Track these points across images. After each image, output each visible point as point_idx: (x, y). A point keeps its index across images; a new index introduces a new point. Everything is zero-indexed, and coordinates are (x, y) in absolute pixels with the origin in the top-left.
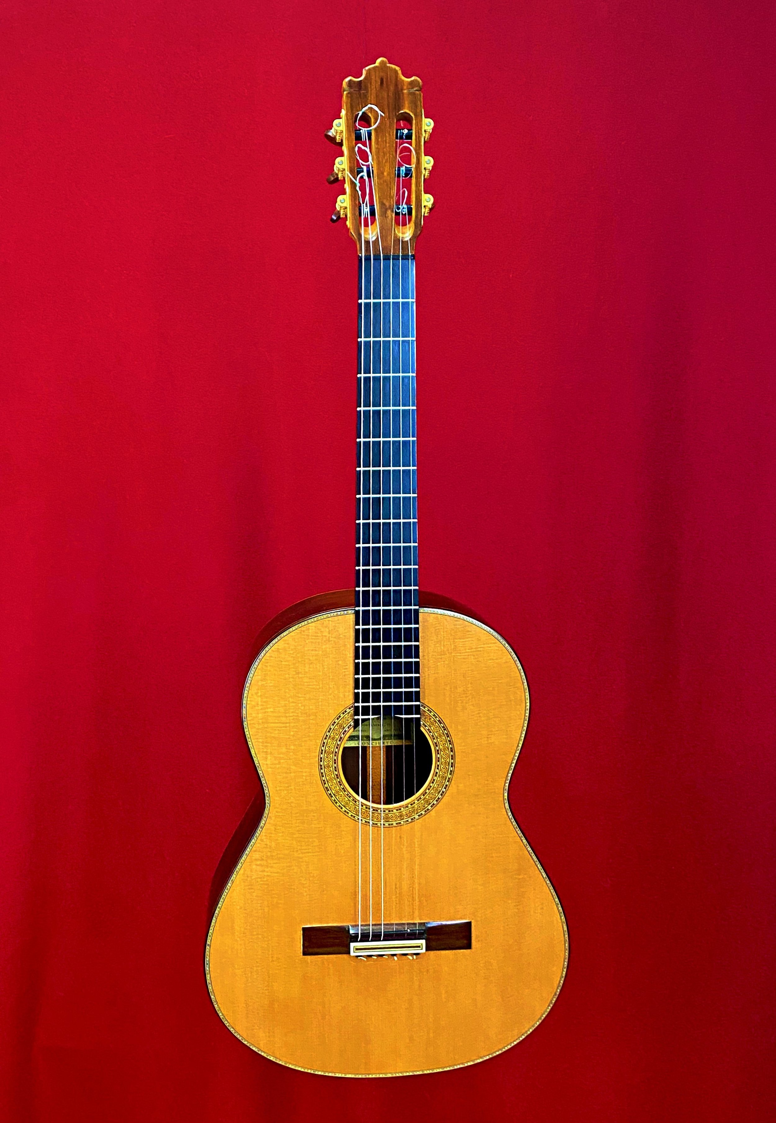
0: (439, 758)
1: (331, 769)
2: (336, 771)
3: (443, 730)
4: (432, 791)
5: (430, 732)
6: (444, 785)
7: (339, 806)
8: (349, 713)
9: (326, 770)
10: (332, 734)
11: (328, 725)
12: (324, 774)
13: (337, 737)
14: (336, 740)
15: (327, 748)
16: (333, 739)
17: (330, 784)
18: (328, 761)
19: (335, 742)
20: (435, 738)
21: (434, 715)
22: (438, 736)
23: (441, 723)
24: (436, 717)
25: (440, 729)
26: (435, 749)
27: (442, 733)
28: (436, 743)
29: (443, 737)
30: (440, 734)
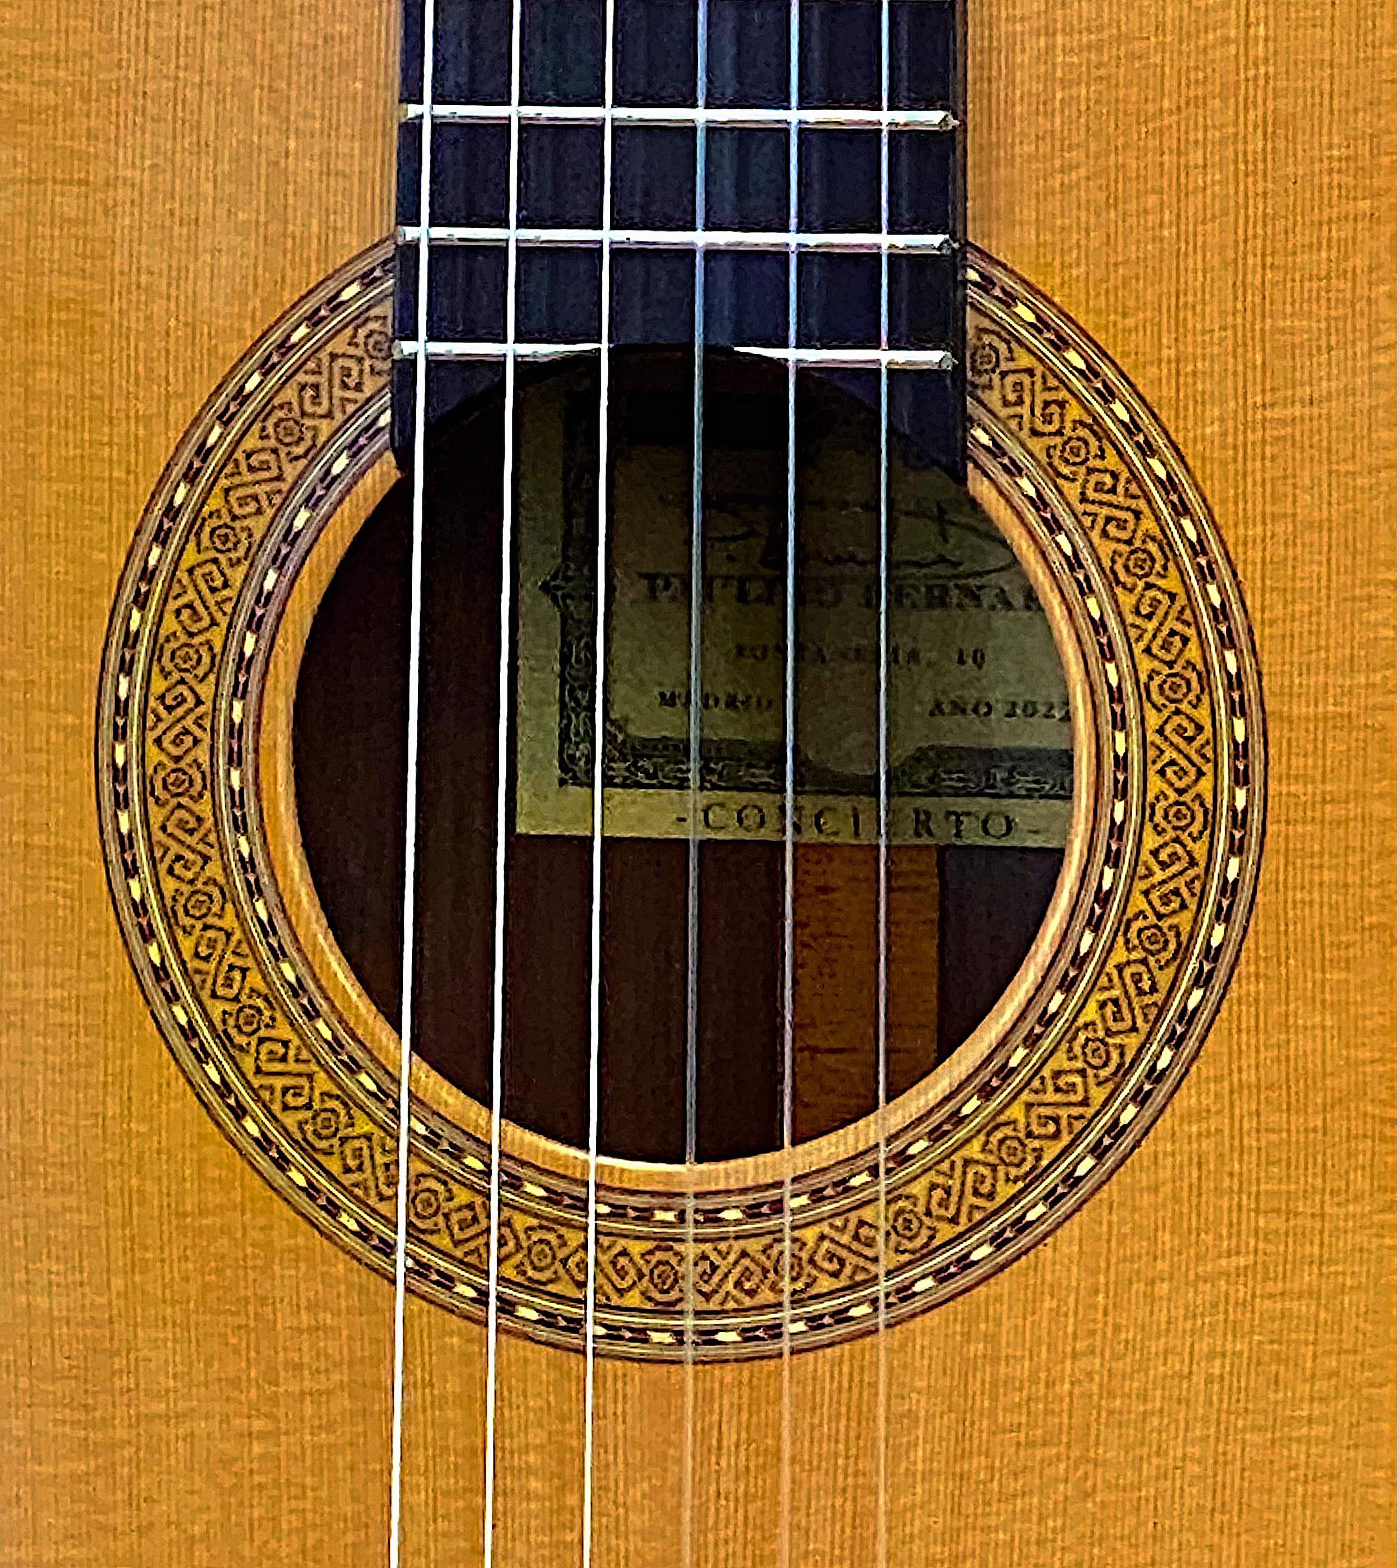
0: (1121, 763)
1: (204, 808)
2: (240, 826)
3: (1165, 512)
4: (1060, 1061)
5: (1054, 526)
6: (1162, 1009)
7: (264, 1143)
8: (361, 319)
9: (157, 815)
10: (215, 502)
11: (181, 414)
12: (141, 847)
13: (258, 525)
14: (251, 556)
15: (170, 624)
16: (224, 537)
17: (187, 945)
18: (177, 742)
19: (237, 576)
20: (1097, 582)
21: (1088, 374)
22: (1119, 568)
23: (1147, 450)
24: (1108, 395)
25: (1142, 504)
26: (1095, 675)
27: (1153, 539)
28: (1099, 626)
29: (1164, 577)
30: (1132, 552)
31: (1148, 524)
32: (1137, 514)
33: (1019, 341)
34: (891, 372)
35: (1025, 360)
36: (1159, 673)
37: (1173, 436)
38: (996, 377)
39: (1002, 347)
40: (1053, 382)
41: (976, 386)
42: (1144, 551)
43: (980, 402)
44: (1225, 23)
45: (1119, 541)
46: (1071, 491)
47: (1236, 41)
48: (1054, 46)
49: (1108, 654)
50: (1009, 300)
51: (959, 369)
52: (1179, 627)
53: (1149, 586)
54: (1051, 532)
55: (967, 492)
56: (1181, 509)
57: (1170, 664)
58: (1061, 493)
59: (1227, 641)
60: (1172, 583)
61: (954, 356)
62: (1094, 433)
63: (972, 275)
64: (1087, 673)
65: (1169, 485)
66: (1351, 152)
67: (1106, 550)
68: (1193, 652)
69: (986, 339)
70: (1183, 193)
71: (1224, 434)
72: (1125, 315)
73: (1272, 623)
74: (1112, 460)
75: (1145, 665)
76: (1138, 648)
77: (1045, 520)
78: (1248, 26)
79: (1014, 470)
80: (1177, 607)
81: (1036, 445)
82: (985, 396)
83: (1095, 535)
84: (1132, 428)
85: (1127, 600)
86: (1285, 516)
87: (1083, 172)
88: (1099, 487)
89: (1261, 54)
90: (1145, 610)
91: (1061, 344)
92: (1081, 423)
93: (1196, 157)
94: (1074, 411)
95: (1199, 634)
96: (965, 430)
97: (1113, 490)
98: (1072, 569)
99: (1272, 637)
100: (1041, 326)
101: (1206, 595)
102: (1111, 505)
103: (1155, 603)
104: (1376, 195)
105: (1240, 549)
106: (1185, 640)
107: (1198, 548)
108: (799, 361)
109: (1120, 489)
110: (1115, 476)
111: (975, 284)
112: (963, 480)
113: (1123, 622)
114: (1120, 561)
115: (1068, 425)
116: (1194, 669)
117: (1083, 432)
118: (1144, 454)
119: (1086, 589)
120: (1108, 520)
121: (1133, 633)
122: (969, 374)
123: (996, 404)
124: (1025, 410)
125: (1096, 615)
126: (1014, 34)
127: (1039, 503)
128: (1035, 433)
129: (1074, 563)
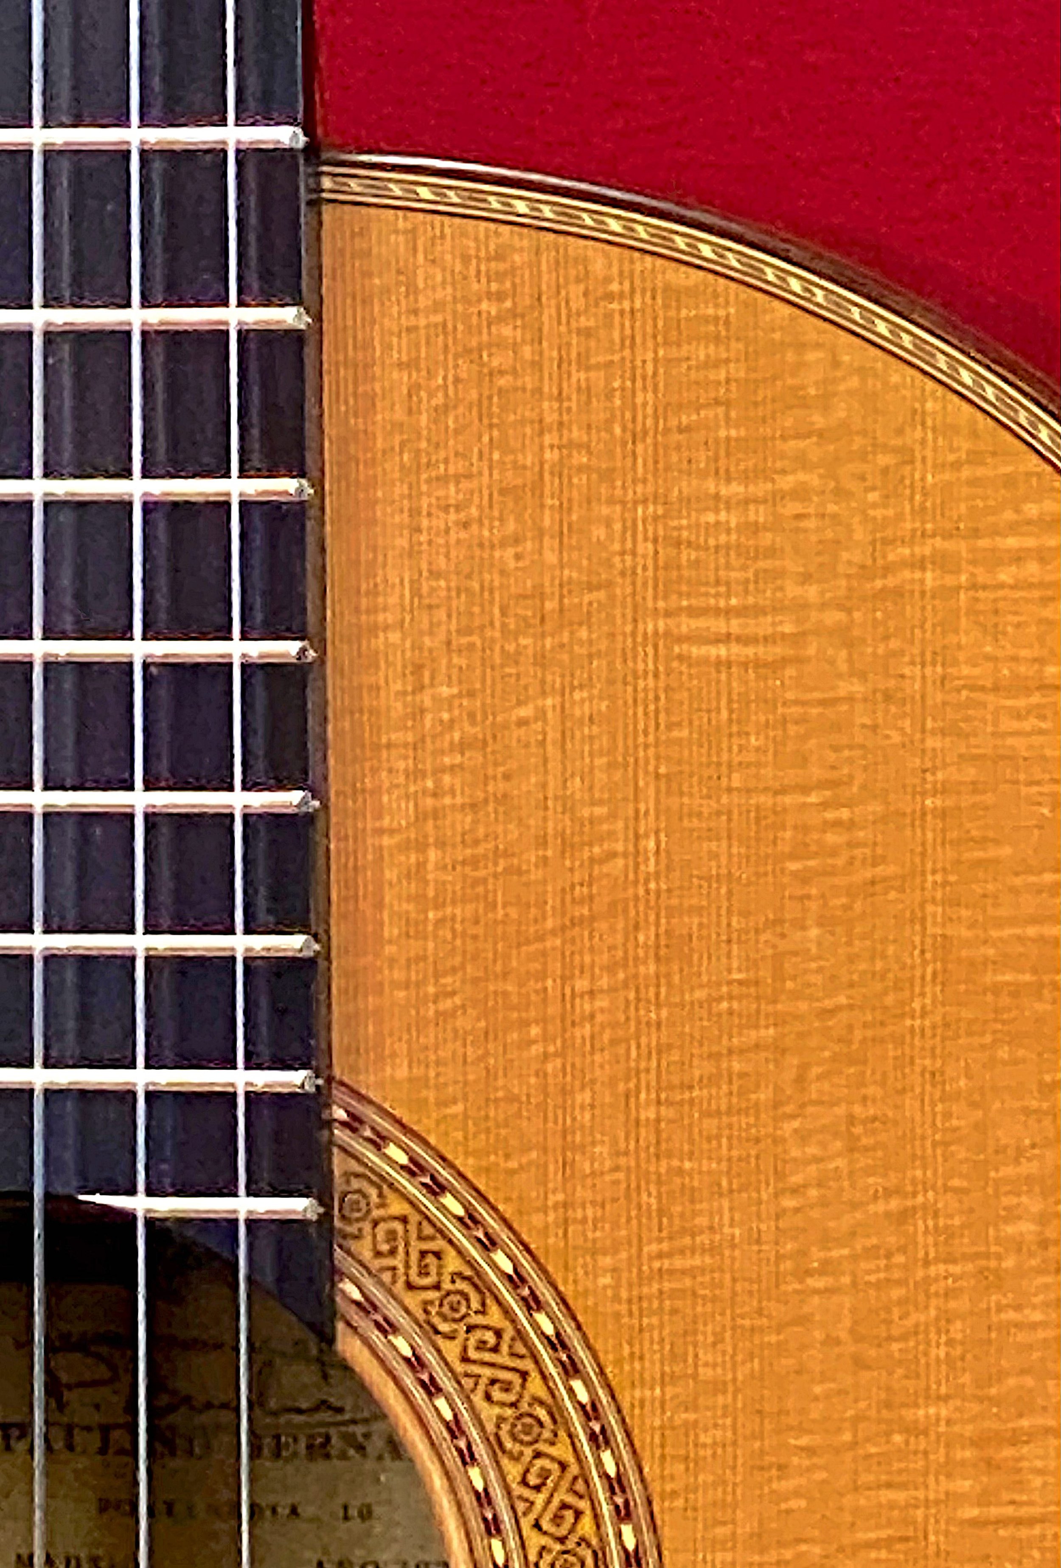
20: (481, 1450)
21: (469, 1221)
22: (504, 1434)
23: (533, 1303)
24: (489, 1244)
25: (527, 1365)
26: (479, 1553)
27: (542, 1403)
28: (484, 1498)
29: (553, 1444)
30: (519, 1417)
31: (535, 1386)
32: (524, 1375)
33: (391, 1186)
34: (249, 1223)
35: (397, 1207)
36: (550, 1551)
37: (562, 1288)
38: (367, 1227)
39: (373, 1193)
40: (428, 1230)
41: (345, 1236)
42: (531, 1415)
43: (349, 1252)
44: (611, 834)
45: (503, 1404)
46: (451, 1350)
47: (625, 855)
48: (426, 862)
49: (493, 1527)
50: (379, 1142)
51: (326, 1218)
52: (570, 1499)
53: (538, 1455)
54: (430, 1394)
55: (335, 1353)
56: (572, 1369)
57: (562, 1540)
58: (439, 1351)
59: (624, 1514)
60: (562, 1451)
61: (321, 1203)
62: (476, 1286)
63: (340, 1114)
64: (471, 1550)
65: (558, 1343)
66: (752, 974)
67: (489, 1413)
68: (586, 1525)
69: (355, 1184)
70: (568, 1022)
71: (617, 1287)
72: (507, 1157)
73: (674, 1494)
74: (495, 1317)
75: (535, 1541)
76: (526, 1524)
77: (422, 1383)
78: (637, 837)
79: (388, 1328)
80: (569, 1476)
81: (413, 1300)
82: (353, 1245)
83: (478, 1399)
84: (516, 1280)
85: (513, 1471)
86: (686, 1376)
87: (457, 1000)
88: (481, 1345)
89: (652, 868)
90: (533, 1480)
91: (436, 1189)
92: (460, 1274)
93: (582, 984)
94: (453, 1263)
95: (593, 1508)
96: (333, 1285)
97: (495, 1349)
98: (454, 1437)
99: (671, 1510)
100: (415, 1168)
101: (599, 1463)
102: (492, 1365)
103: (545, 1474)
104: (779, 1021)
105: (637, 1411)
106: (578, 1514)
107: (591, 1412)
108: (148, 1211)
109: (505, 1348)
110: (498, 1334)
111: (344, 1124)
112: (329, 1339)
113: (508, 1492)
114: (505, 1427)
115: (447, 1278)
116: (589, 1545)
117: (461, 1285)
118: (529, 1308)
119: (468, 1458)
120: (493, 1382)
121: (521, 1507)
122: (337, 1223)
123: (367, 1255)
124: (398, 1261)
125: (479, 1486)
126: (381, 848)
127: (416, 1363)
128: (410, 1286)
129: (455, 1429)
